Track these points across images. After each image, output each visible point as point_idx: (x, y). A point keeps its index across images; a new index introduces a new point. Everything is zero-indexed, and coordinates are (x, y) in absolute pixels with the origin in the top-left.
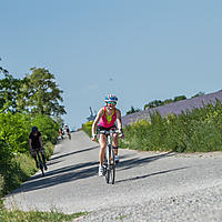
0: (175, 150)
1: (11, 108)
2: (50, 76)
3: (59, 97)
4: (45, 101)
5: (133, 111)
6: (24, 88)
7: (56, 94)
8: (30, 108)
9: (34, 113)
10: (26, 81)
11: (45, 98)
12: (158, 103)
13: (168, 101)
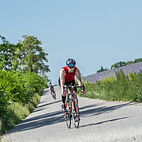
0: (135, 100)
1: (7, 67)
2: (38, 42)
3: (44, 59)
4: (34, 61)
5: (102, 70)
6: (17, 51)
7: (43, 56)
8: (22, 67)
9: (25, 71)
10: (19, 46)
11: (34, 59)
12: (122, 64)
13: (130, 63)
